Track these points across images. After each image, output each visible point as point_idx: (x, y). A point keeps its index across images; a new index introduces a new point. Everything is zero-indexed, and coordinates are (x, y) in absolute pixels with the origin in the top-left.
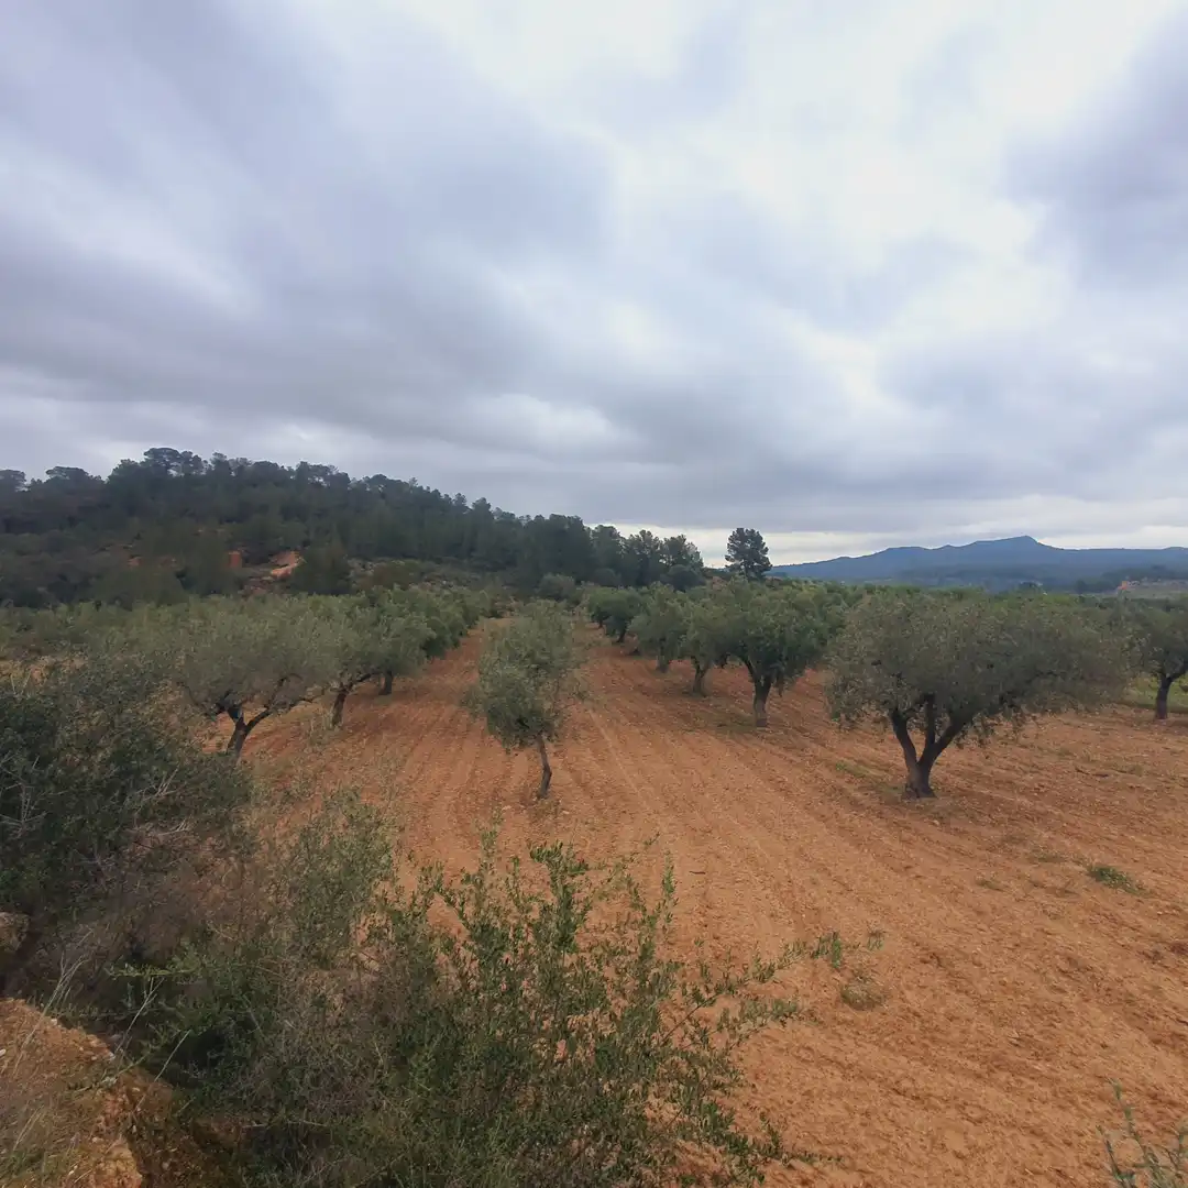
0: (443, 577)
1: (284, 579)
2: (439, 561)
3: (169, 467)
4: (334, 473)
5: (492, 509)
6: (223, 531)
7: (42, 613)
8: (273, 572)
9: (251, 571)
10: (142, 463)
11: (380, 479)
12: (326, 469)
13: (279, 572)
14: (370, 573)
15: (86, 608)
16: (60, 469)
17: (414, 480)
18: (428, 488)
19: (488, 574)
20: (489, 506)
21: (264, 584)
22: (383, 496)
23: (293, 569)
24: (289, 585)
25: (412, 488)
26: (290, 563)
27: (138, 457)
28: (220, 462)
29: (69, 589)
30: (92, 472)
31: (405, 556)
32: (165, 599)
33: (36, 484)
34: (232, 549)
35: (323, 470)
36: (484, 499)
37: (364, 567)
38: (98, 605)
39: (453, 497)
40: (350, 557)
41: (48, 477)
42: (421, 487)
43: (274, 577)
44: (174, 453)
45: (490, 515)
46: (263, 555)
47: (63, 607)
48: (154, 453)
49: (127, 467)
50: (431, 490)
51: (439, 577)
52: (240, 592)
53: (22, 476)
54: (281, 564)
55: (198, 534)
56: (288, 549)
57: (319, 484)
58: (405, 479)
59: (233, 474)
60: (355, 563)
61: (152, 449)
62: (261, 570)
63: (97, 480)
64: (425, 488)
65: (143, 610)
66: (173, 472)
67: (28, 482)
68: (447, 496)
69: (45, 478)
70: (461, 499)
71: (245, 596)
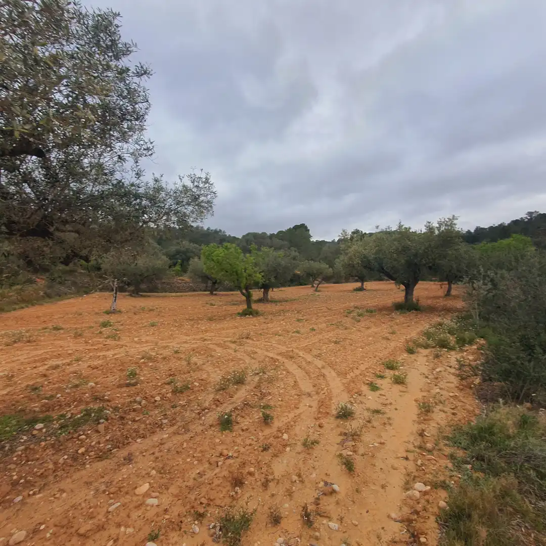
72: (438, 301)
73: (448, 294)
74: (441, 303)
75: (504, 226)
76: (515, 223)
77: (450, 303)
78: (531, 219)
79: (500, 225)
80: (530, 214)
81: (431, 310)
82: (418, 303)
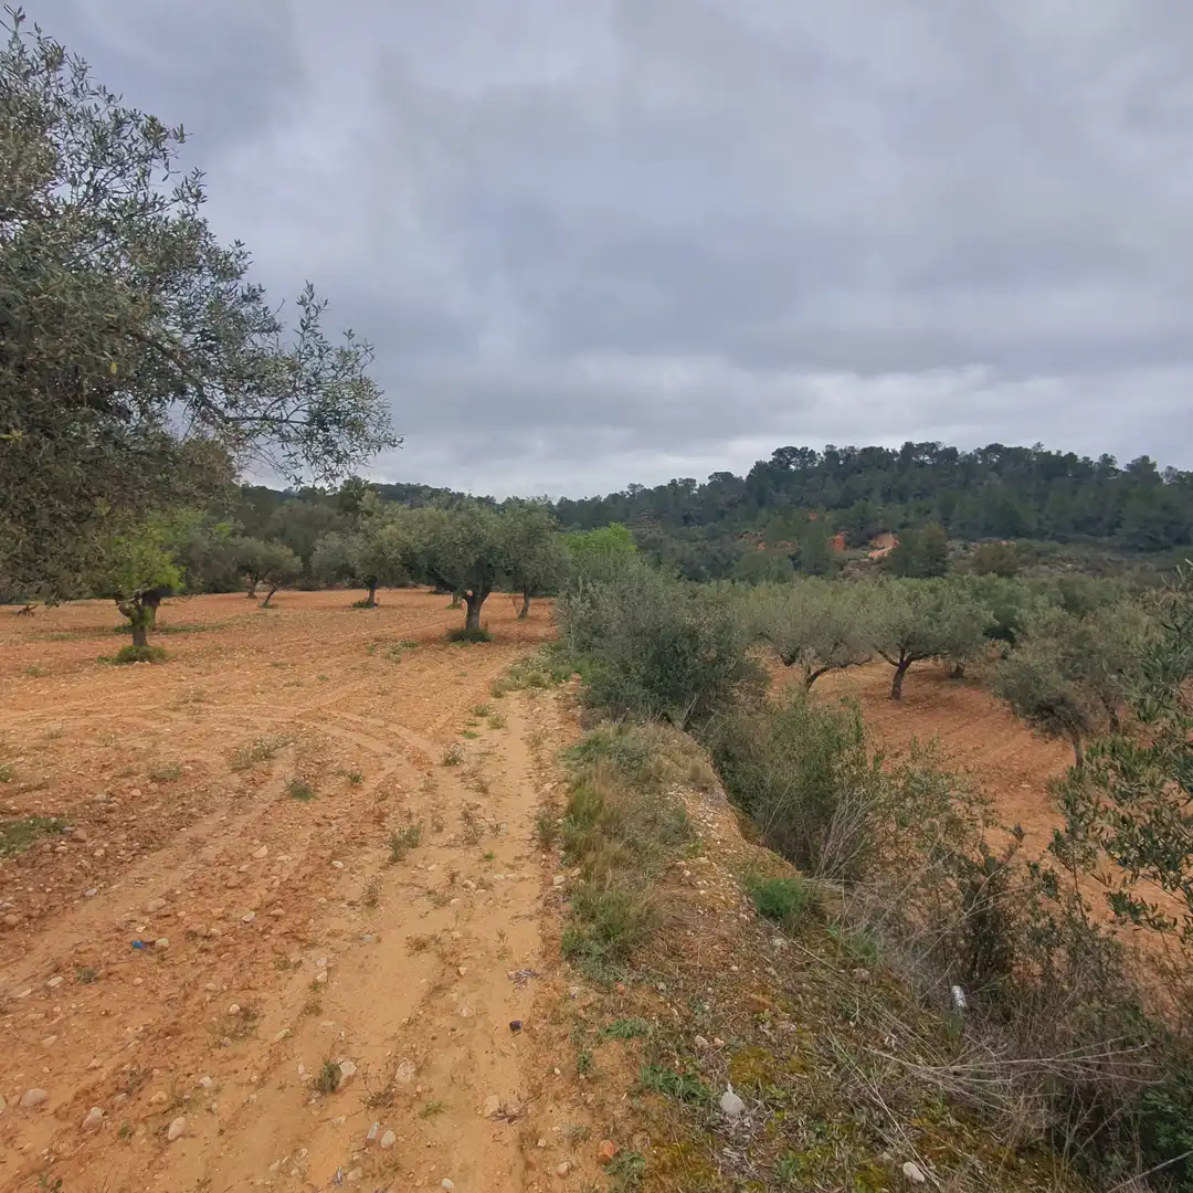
0: (1070, 560)
1: (880, 561)
2: (1064, 541)
3: (789, 463)
4: (940, 449)
5: (1160, 469)
6: (830, 517)
7: (702, 586)
8: (870, 555)
9: (851, 553)
10: (770, 462)
11: (995, 448)
12: (933, 445)
13: (876, 554)
14: (972, 554)
15: (726, 583)
16: (716, 474)
17: (1039, 445)
18: (1059, 452)
19: (1139, 555)
20: (1154, 465)
21: (860, 565)
22: (996, 468)
23: (889, 553)
24: (886, 566)
25: (1035, 454)
26: (886, 546)
27: (769, 458)
28: (831, 453)
29: (720, 568)
30: (736, 474)
31: (1018, 535)
32: (781, 578)
33: (702, 487)
34: (836, 533)
35: (929, 448)
36: (1145, 458)
37: (965, 548)
38: (733, 582)
39: (1095, 459)
40: (950, 538)
41: (709, 481)
42: (1050, 452)
43: (872, 559)
44: (793, 451)
45: (1157, 478)
46: (863, 539)
47: (714, 583)
48: (780, 452)
49: (760, 466)
50: (1063, 455)
51: (1061, 558)
52: (841, 573)
53: (693, 481)
54: (880, 546)
55: (808, 521)
56: (885, 531)
57: (923, 462)
58: (1028, 445)
59: (841, 462)
60: (957, 544)
61: (778, 450)
62: (859, 552)
63: (739, 480)
64: (1054, 453)
65: (762, 587)
66: (793, 467)
67: (697, 487)
68: (1086, 459)
69: (707, 482)
70: (1107, 460)
71: (844, 577)
72: (510, 626)
73: (523, 615)
74: (515, 629)
75: (600, 503)
76: (614, 498)
77: (529, 630)
78: (634, 495)
79: (595, 499)
80: (633, 487)
81: (503, 640)
82: (486, 629)
